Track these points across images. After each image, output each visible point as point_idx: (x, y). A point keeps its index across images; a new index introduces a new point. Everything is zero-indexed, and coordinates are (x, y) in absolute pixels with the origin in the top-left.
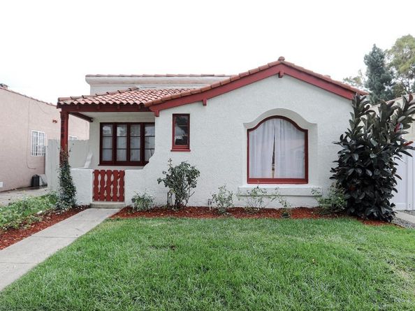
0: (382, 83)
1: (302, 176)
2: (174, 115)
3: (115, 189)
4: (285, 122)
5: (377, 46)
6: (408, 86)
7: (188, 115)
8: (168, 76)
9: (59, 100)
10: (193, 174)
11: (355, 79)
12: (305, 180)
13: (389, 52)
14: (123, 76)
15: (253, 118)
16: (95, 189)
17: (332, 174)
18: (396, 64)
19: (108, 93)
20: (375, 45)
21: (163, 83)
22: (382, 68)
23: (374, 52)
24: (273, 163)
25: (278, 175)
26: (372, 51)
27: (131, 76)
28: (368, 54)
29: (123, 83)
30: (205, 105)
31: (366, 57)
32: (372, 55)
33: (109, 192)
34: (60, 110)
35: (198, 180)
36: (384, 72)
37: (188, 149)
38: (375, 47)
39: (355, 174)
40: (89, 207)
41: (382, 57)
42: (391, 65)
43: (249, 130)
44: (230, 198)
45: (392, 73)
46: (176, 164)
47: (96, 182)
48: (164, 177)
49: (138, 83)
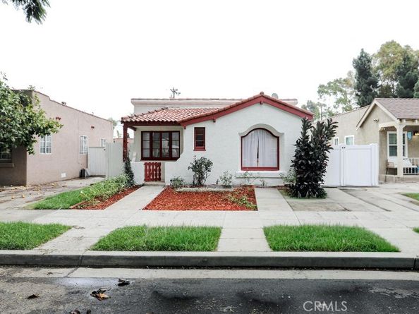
0: (370, 85)
1: (276, 166)
2: (195, 128)
3: (156, 174)
4: (265, 131)
5: (365, 51)
6: (393, 88)
7: (204, 128)
8: (188, 100)
9: (122, 118)
10: (209, 164)
11: (344, 80)
12: (278, 168)
13: (376, 57)
14: (157, 100)
15: (244, 130)
16: (146, 175)
17: (292, 164)
18: (382, 67)
19: (149, 113)
20: (362, 50)
21: (184, 104)
22: (369, 72)
23: (362, 56)
24: (258, 157)
25: (260, 166)
26: (359, 55)
27: (163, 100)
28: (356, 58)
29: (157, 104)
30: (214, 122)
31: (354, 61)
32: (360, 59)
33: (153, 176)
34: (123, 124)
35: (212, 168)
36: (370, 75)
37: (204, 149)
38: (362, 52)
39: (302, 163)
40: (143, 185)
41: (369, 61)
42: (378, 68)
43: (242, 137)
44: (231, 178)
45: (379, 75)
46: (198, 158)
47: (146, 170)
48: (191, 166)
49: (168, 104)
